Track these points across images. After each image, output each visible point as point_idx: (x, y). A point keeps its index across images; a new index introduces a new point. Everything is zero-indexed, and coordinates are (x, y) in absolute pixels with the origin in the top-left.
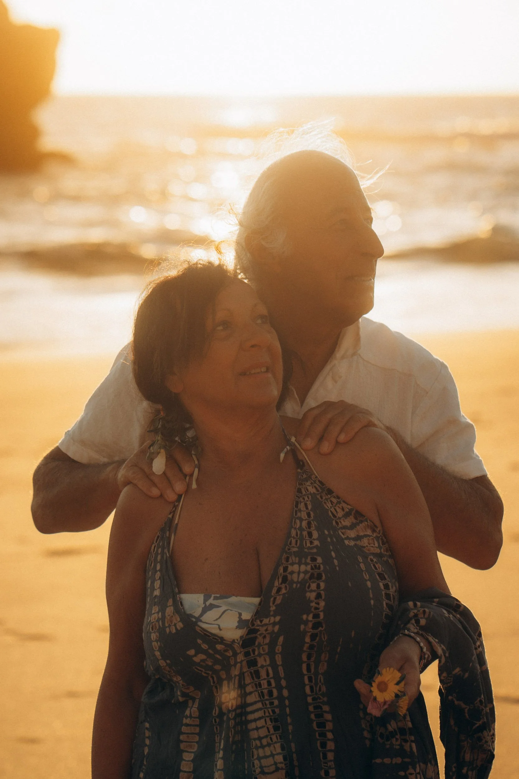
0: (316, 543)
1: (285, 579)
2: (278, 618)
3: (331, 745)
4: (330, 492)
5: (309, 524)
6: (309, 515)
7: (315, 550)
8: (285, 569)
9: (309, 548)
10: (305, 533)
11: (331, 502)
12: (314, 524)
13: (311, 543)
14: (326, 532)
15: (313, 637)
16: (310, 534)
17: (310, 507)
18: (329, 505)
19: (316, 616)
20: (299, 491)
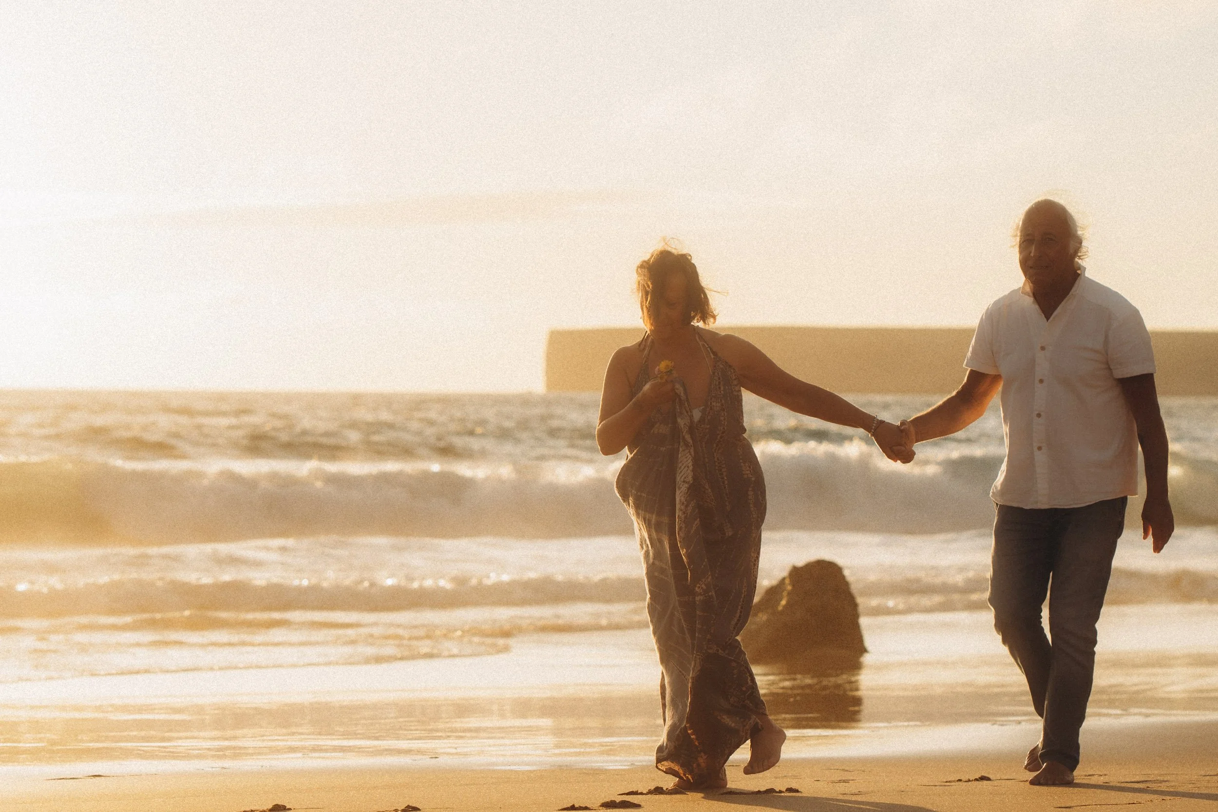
0: (722, 392)
1: (711, 409)
2: (708, 427)
3: (726, 482)
4: (730, 366)
5: (719, 383)
6: (719, 379)
7: (721, 396)
8: (711, 404)
9: (719, 395)
10: (717, 387)
11: (731, 371)
12: (722, 383)
13: (720, 392)
14: (727, 387)
15: (721, 437)
16: (720, 388)
17: (720, 374)
18: (730, 373)
19: (724, 429)
20: (715, 366)
